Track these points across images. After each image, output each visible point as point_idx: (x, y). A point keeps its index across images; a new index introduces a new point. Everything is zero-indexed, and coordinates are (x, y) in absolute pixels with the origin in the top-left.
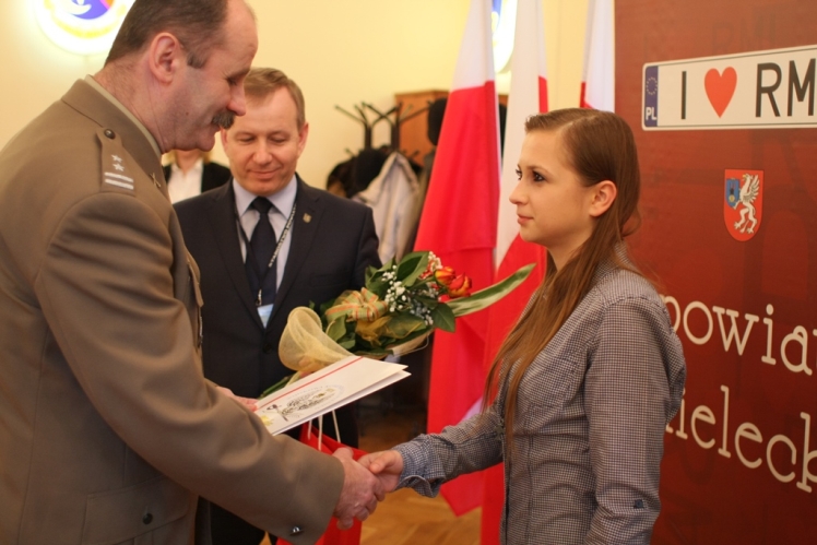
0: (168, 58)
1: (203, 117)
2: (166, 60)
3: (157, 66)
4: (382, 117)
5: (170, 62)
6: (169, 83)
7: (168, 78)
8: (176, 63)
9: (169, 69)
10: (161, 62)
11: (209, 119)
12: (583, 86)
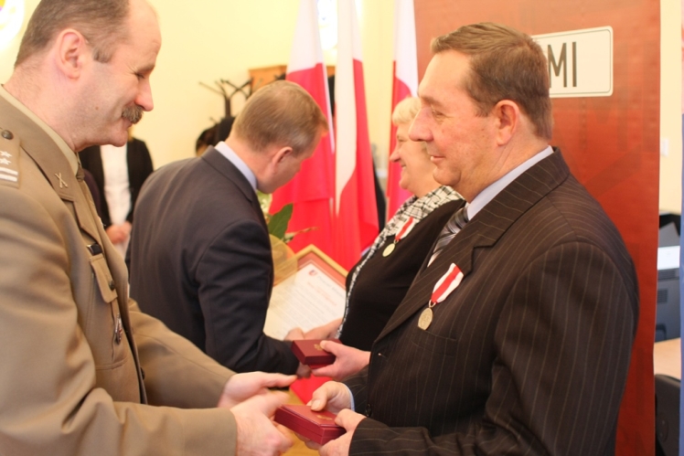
0: (74, 54)
1: (113, 110)
2: (72, 56)
3: (63, 62)
4: (238, 90)
5: (76, 58)
6: (77, 78)
7: (75, 74)
8: (82, 59)
9: (76, 66)
10: (68, 59)
11: (118, 114)
12: (395, 63)
